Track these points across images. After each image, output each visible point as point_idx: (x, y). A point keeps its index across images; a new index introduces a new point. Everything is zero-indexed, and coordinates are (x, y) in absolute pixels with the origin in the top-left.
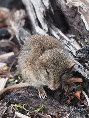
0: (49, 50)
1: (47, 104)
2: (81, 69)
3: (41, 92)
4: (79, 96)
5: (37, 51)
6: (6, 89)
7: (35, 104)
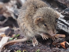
0: (40, 8)
1: (41, 49)
2: (65, 27)
3: (34, 42)
4: (64, 45)
5: (32, 9)
6: (8, 43)
7: (32, 50)
